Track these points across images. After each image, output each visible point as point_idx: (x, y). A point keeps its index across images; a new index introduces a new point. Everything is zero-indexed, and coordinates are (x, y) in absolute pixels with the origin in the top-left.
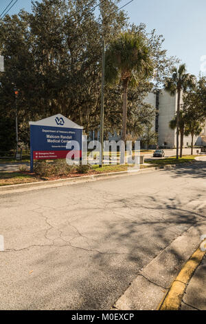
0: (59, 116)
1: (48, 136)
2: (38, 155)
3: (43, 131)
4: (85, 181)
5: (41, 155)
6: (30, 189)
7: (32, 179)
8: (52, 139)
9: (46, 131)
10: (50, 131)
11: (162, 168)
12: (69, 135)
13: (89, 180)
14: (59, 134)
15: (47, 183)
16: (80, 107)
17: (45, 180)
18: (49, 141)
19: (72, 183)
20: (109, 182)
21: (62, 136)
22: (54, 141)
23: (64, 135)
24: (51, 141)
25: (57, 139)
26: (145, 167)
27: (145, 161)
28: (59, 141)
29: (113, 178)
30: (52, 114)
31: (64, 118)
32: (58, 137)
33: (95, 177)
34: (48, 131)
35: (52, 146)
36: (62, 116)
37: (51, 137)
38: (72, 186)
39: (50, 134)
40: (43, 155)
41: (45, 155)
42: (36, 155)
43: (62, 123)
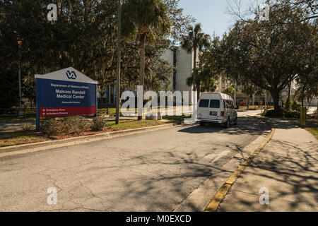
0: (71, 69)
1: (57, 91)
2: (46, 112)
3: (52, 85)
4: (100, 139)
5: (49, 112)
6: (36, 149)
7: (38, 139)
8: (61, 94)
9: (55, 85)
10: (60, 86)
11: (180, 124)
12: (82, 90)
13: (105, 138)
14: (71, 89)
15: (56, 143)
16: (95, 62)
17: (53, 139)
18: (58, 96)
19: (85, 141)
20: (125, 140)
21: (73, 92)
22: (65, 96)
23: (76, 90)
24: (62, 97)
25: (68, 94)
26: (163, 123)
27: (163, 118)
28: (70, 97)
29: (130, 135)
30: (62, 67)
31: (76, 71)
32: (70, 92)
33: (111, 134)
34: (57, 86)
35: (63, 102)
36: (74, 70)
37: (61, 92)
38: (86, 144)
39: (60, 88)
40: (52, 112)
41: (55, 112)
42: (43, 112)
43: (74, 77)
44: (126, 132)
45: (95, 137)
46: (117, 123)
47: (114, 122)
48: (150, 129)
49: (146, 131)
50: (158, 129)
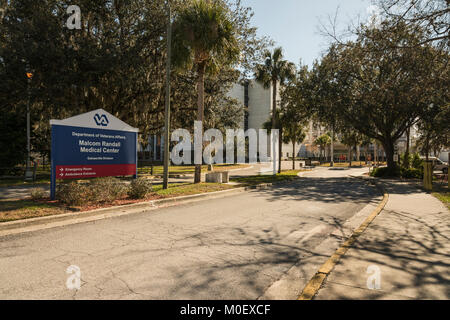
0: (101, 112)
1: (81, 143)
2: (64, 172)
3: (74, 134)
4: (141, 210)
5: (69, 172)
6: (50, 226)
7: (53, 210)
8: (88, 147)
9: (78, 135)
10: (86, 135)
11: (254, 187)
12: (117, 141)
14: (100, 140)
15: (78, 216)
16: (134, 101)
17: (74, 210)
18: (83, 150)
19: (120, 214)
20: (176, 211)
21: (104, 143)
22: (91, 150)
23: (107, 140)
24: (87, 150)
25: (96, 147)
26: (230, 187)
27: (230, 180)
28: (99, 151)
29: (183, 205)
30: (89, 109)
31: (108, 115)
32: (99, 144)
33: (157, 203)
34: (81, 135)
35: (89, 158)
36: (105, 113)
37: (86, 144)
38: (121, 217)
39: (86, 139)
40: (73, 172)
41: (78, 172)
42: (60, 172)
43: (105, 122)
44: (179, 200)
45: (134, 207)
46: (165, 187)
47: (161, 186)
48: (213, 195)
49: (206, 198)
50: (223, 195)
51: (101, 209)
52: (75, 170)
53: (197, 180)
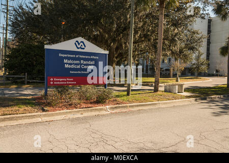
0: (80, 39)
1: (66, 61)
2: (53, 81)
3: (60, 55)
5: (57, 81)
8: (70, 64)
9: (63, 55)
10: (69, 56)
11: (205, 99)
12: (92, 60)
13: (104, 112)
14: (79, 59)
18: (66, 66)
19: (79, 115)
21: (82, 62)
22: (73, 66)
23: (85, 59)
24: (70, 66)
25: (76, 64)
27: (185, 91)
28: (78, 67)
30: (70, 38)
31: (86, 42)
32: (78, 62)
33: (112, 108)
34: (66, 56)
35: (71, 72)
37: (69, 62)
39: (69, 58)
40: (59, 81)
41: (62, 81)
42: (51, 81)
43: (83, 47)
44: (132, 106)
45: (91, 111)
46: (128, 94)
47: (126, 93)
48: (163, 104)
51: (65, 111)
52: (61, 80)
53: (156, 90)
